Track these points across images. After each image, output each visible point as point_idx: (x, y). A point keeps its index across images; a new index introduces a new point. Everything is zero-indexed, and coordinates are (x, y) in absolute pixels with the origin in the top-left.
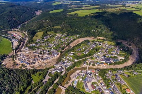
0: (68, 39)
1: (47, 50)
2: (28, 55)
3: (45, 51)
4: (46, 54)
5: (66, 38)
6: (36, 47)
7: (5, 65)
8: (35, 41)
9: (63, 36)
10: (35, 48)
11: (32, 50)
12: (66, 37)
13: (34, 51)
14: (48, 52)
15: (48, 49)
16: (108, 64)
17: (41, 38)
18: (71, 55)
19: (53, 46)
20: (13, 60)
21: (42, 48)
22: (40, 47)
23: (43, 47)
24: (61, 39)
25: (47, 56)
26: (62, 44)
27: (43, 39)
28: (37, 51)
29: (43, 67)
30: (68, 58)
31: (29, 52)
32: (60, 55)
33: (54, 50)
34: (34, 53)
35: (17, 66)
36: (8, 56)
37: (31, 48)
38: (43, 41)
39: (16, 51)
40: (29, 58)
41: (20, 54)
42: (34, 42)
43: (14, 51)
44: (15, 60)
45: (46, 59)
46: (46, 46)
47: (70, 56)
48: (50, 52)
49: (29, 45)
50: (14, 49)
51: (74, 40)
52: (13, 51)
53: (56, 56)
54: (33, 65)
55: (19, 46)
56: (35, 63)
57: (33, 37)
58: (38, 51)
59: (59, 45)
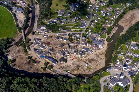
0: (113, 11)
1: (82, 33)
2: (48, 41)
3: (78, 36)
4: (81, 42)
5: (108, 9)
6: (60, 27)
7: (15, 60)
8: (55, 14)
9: (102, 5)
10: (58, 27)
11: (53, 32)
12: (108, 6)
13: (57, 34)
14: (84, 38)
15: (82, 31)
17: (64, 8)
18: (133, 48)
19: (90, 25)
20: (26, 51)
21: (71, 28)
22: (67, 27)
23: (71, 27)
24: (99, 10)
25: (84, 45)
26: (103, 20)
27: (69, 11)
28: (63, 35)
29: (84, 70)
30: (129, 54)
31: (48, 34)
32: (108, 44)
33: (94, 33)
34: (58, 38)
35: (35, 64)
36: (14, 41)
37: (53, 28)
38: (70, 13)
39: (26, 32)
40: (52, 50)
41: (35, 40)
42: (54, 15)
43: (22, 31)
44: (28, 50)
45: (83, 53)
46: (77, 26)
47: (133, 50)
48: (88, 38)
49: (47, 22)
50: (20, 29)
51: (124, 13)
52: (21, 32)
53: (100, 46)
54: (64, 64)
55: (27, 21)
56: (66, 61)
57: (51, 6)
58: (66, 35)
59: (100, 23)
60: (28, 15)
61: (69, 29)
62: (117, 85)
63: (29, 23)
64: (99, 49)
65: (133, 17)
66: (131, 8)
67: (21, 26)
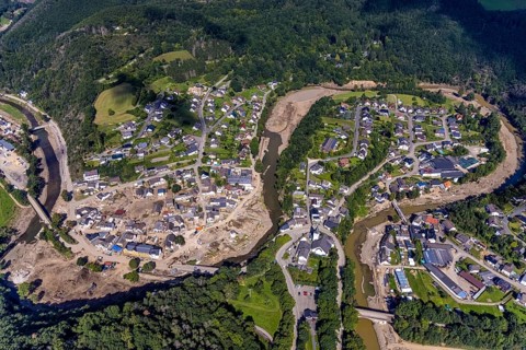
0: (247, 104)
1: (195, 167)
2: (117, 207)
3: (189, 176)
4: (201, 187)
5: (235, 102)
6: (137, 164)
7: (38, 283)
8: (113, 135)
9: (219, 95)
10: (133, 166)
11: (122, 181)
12: (232, 95)
13: (136, 184)
14: (204, 177)
15: (194, 162)
16: (456, 180)
17: (132, 117)
18: (316, 172)
19: (208, 144)
20: (62, 249)
21: (165, 162)
22: (154, 160)
23: (166, 158)
24: (217, 108)
25: (212, 193)
26: (232, 128)
27: (147, 122)
28: (152, 182)
29: (231, 249)
30: (313, 186)
31: (112, 190)
32: (262, 177)
33: (224, 160)
34: (141, 191)
35: (104, 274)
36: (15, 231)
37: (118, 171)
38: (153, 127)
39: (43, 198)
40: (137, 224)
41: (78, 212)
42: (112, 140)
43: (30, 198)
44: (67, 245)
45: (215, 210)
46: (178, 153)
47: (315, 175)
48: (213, 175)
49: (98, 159)
50: (22, 196)
51: (270, 104)
52: (28, 203)
53: (248, 186)
54: (180, 250)
56: (181, 240)
57: (94, 117)
58: (158, 180)
59: (230, 137)
60: (30, 153)
61: (161, 165)
62: (313, 255)
63: (45, 174)
64: (248, 193)
65: (290, 109)
66: (280, 92)
67: (20, 186)
